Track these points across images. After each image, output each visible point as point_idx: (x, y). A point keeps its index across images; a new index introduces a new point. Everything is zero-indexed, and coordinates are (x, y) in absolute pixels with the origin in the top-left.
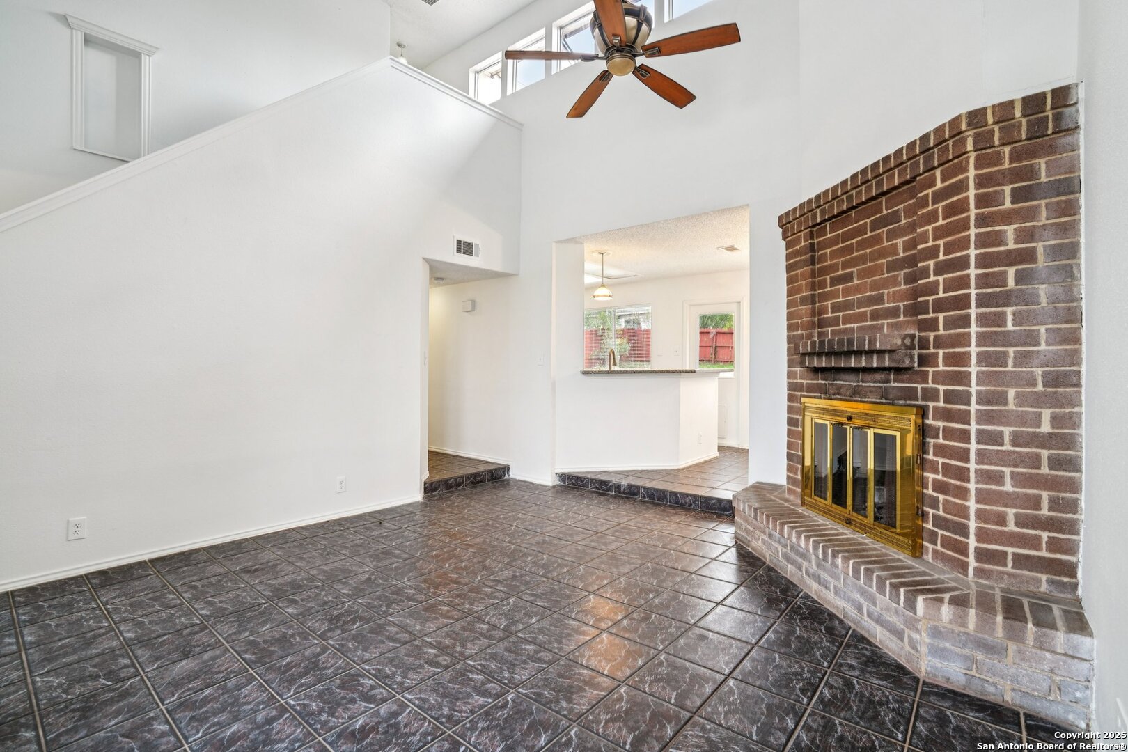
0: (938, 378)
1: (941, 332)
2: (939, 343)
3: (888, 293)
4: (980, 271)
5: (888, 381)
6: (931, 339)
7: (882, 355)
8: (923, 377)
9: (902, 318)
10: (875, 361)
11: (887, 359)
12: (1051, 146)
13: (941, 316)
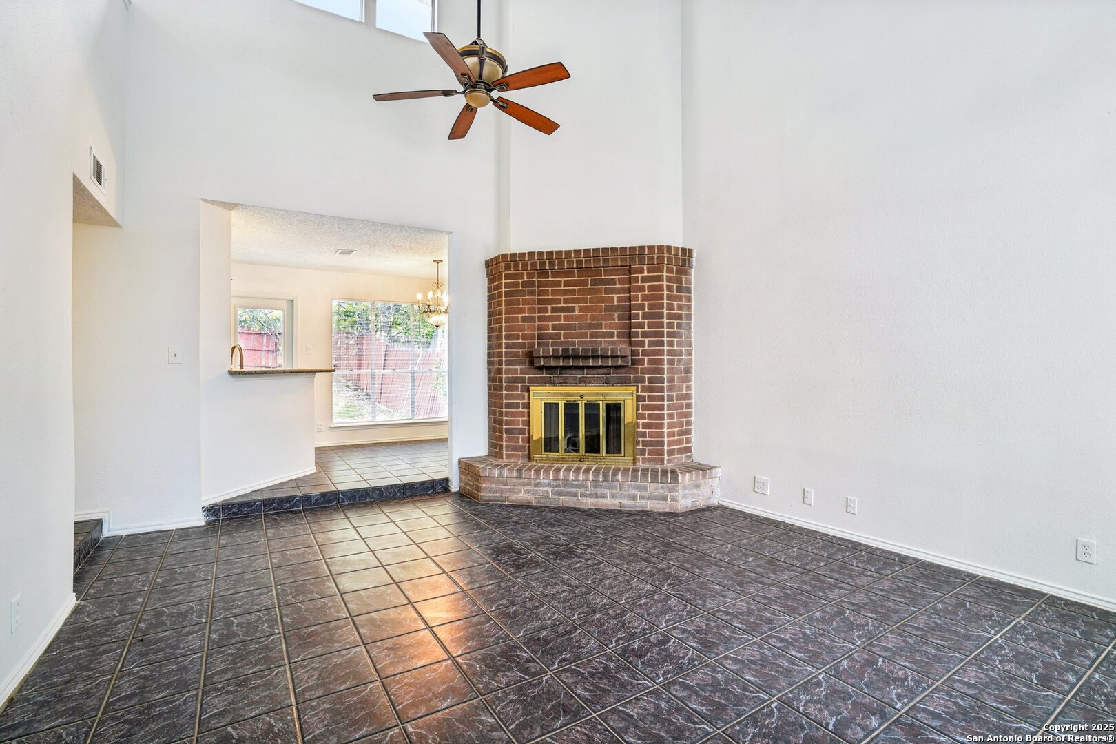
0: (644, 371)
1: (646, 348)
2: (645, 353)
3: (605, 324)
4: (668, 321)
5: (610, 374)
6: (640, 351)
7: (616, 359)
8: (636, 371)
9: (616, 338)
10: (610, 362)
11: (620, 361)
12: (686, 272)
13: (647, 340)
